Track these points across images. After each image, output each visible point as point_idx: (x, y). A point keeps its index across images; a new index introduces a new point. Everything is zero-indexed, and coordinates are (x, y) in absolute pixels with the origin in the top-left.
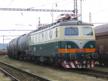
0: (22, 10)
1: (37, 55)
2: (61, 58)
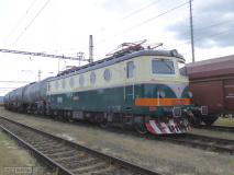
1: (66, 108)
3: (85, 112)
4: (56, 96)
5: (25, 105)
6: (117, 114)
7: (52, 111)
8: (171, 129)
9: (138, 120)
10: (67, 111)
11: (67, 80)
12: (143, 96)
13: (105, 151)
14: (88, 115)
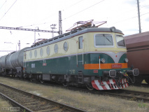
0: (11, 28)
1: (38, 72)
2: (90, 77)
3: (51, 75)
4: (30, 63)
5: (8, 70)
6: (73, 76)
7: (28, 74)
8: (111, 86)
9: (86, 80)
10: (39, 74)
11: (38, 50)
12: (90, 62)
13: (60, 101)
14: (53, 77)
